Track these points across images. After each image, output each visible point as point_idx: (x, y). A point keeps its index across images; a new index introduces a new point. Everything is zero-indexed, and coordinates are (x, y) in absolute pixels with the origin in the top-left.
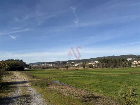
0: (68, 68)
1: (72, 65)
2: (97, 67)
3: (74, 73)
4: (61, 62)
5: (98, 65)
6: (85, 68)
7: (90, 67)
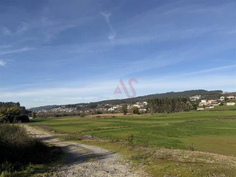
0: (100, 115)
1: (105, 109)
2: (146, 112)
3: (110, 123)
4: (87, 104)
5: (147, 109)
6: (127, 114)
7: (134, 112)
